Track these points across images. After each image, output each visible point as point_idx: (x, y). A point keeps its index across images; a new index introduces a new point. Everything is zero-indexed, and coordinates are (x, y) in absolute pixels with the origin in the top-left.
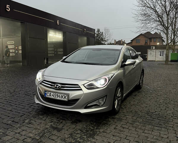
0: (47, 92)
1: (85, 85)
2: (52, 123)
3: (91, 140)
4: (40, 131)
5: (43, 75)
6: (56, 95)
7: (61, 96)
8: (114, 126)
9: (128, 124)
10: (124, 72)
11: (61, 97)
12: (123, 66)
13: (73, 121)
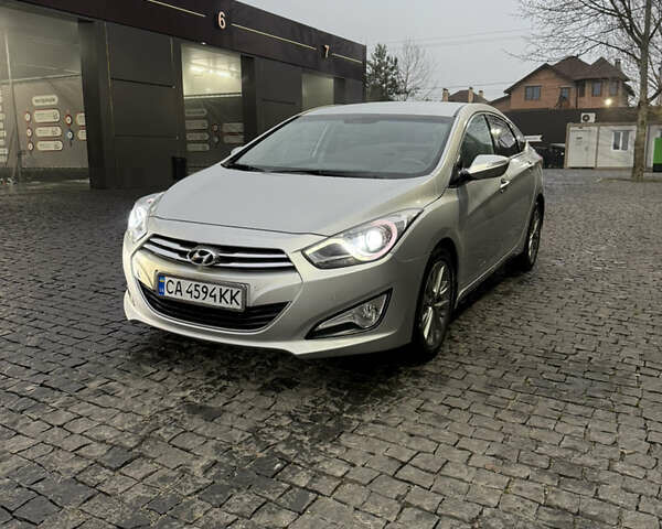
0: (167, 279)
1: (308, 252)
2: (189, 392)
3: (326, 449)
4: (140, 419)
5: (151, 216)
6: (199, 289)
7: (217, 292)
8: (416, 402)
9: (469, 394)
10: (463, 204)
11: (218, 298)
12: (459, 180)
13: (265, 385)
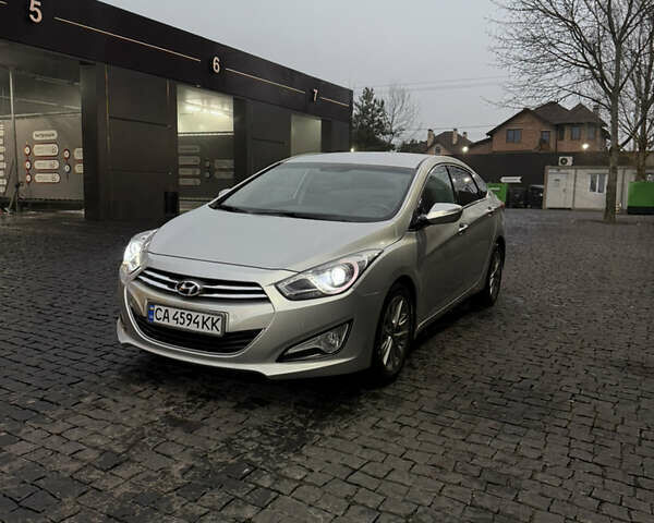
0: (156, 307)
1: (280, 286)
2: (172, 408)
3: (289, 458)
4: (128, 429)
5: (145, 253)
6: (185, 316)
7: (200, 319)
8: (373, 420)
9: (420, 414)
10: (421, 246)
11: (201, 324)
12: (418, 224)
13: (239, 403)
